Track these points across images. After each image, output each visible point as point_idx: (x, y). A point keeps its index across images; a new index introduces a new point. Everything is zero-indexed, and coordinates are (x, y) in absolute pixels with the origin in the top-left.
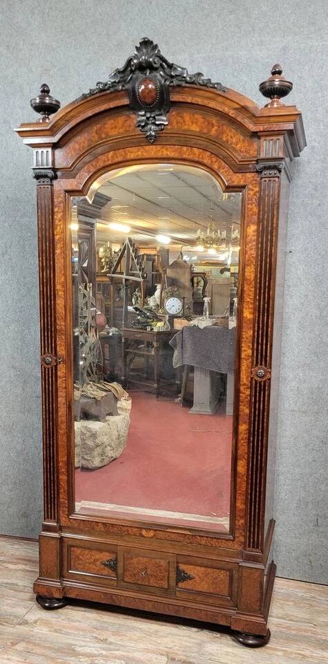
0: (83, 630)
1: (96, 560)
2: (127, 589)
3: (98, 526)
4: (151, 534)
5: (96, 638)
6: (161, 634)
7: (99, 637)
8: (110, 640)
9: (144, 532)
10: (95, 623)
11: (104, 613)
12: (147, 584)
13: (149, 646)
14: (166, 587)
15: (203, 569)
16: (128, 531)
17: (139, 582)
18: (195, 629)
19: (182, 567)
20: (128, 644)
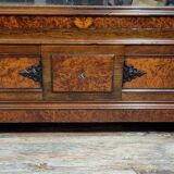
0: (9, 159)
1: (10, 71)
2: (57, 101)
3: (9, 21)
4: (89, 22)
5: (30, 165)
6: (108, 145)
7: (33, 163)
8: (49, 164)
9: (78, 22)
10: (20, 147)
11: (27, 134)
12: (84, 90)
13: (104, 162)
14: (109, 89)
15: (158, 60)
16: (54, 22)
17: (74, 89)
18: (141, 134)
19: (130, 62)
20: (76, 165)
